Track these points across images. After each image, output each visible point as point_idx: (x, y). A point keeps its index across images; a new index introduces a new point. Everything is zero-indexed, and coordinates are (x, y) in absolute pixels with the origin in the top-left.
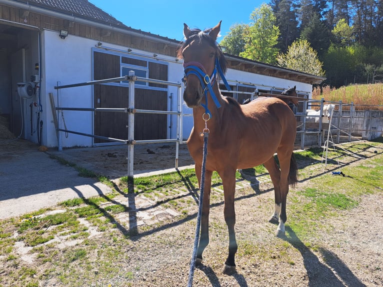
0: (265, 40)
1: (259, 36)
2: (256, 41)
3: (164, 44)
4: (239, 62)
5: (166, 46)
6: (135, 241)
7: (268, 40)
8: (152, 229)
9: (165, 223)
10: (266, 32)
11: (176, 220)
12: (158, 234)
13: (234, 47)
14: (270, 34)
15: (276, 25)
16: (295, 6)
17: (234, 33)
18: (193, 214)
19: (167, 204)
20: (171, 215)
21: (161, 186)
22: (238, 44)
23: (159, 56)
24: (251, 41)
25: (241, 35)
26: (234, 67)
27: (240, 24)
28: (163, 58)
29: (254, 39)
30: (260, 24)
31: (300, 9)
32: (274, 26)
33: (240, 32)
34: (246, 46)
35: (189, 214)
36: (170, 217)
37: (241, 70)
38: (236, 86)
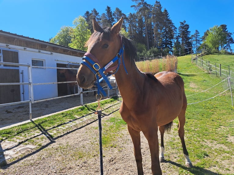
0: (83, 37)
1: (79, 35)
2: (78, 37)
3: (14, 38)
4: (68, 50)
5: (16, 39)
6: (5, 169)
7: (85, 37)
8: (16, 159)
9: (27, 154)
10: (83, 33)
11: (34, 151)
12: (22, 161)
13: (65, 40)
14: (86, 34)
15: (89, 29)
16: (98, 19)
17: (64, 32)
18: (45, 145)
19: (27, 142)
20: (30, 148)
21: (21, 132)
22: (67, 38)
23: (11, 46)
24: (75, 37)
25: (68, 33)
26: (66, 53)
27: (67, 27)
28: (13, 47)
29: (77, 36)
30: (79, 27)
31: (101, 21)
32: (87, 29)
33: (67, 31)
34: (72, 40)
35: (43, 145)
36: (29, 150)
37: (70, 55)
38: (68, 65)
